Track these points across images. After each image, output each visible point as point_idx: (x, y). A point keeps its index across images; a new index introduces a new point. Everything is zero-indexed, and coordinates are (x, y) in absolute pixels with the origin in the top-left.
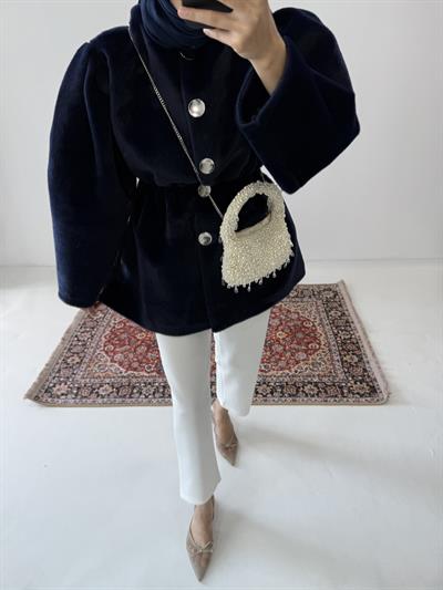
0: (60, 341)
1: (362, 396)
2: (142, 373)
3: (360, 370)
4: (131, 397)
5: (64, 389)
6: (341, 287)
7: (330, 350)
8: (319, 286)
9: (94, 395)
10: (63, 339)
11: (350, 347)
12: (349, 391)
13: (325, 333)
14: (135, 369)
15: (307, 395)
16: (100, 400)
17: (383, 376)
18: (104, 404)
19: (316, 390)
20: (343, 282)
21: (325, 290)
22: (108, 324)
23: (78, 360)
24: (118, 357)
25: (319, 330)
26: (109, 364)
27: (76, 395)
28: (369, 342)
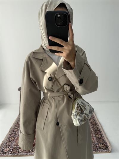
3: (102, 140)
4: (29, 153)
9: (17, 152)
11: (98, 132)
12: (99, 148)
23: (13, 139)
27: (12, 152)
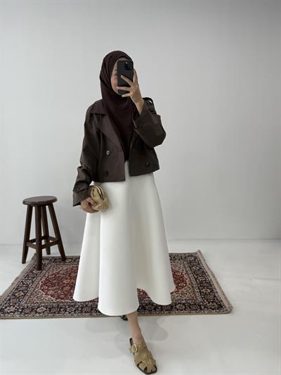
0: (10, 285)
1: (213, 309)
2: (66, 301)
3: (212, 296)
4: (59, 313)
5: (12, 309)
6: (198, 254)
7: (193, 287)
8: (184, 254)
9: (33, 312)
10: (13, 284)
11: (205, 285)
12: (205, 307)
13: (189, 278)
14: (62, 299)
15: (178, 310)
16: (37, 315)
17: (226, 298)
18: (41, 317)
19: (184, 307)
20: (200, 251)
21: (189, 256)
22: (44, 276)
23: (22, 294)
24: (51, 292)
25: (186, 276)
26: (44, 296)
27: (21, 312)
28: (217, 282)
